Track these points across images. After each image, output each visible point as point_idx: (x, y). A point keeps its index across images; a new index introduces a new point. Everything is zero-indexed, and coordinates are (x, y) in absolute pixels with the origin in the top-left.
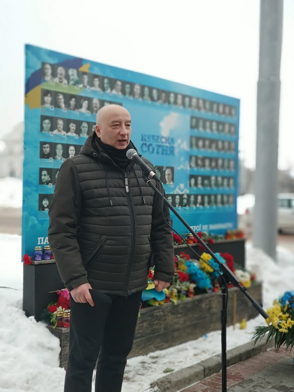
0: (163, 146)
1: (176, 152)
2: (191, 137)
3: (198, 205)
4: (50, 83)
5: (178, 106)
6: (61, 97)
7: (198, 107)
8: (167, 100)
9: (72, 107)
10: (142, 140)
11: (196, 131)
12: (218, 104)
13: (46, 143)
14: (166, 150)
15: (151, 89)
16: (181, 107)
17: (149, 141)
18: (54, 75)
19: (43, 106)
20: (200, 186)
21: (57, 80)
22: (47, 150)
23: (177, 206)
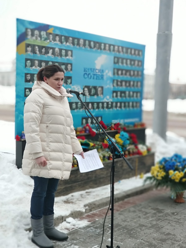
0: (97, 75)
1: (105, 77)
2: (114, 69)
3: (118, 108)
4: (30, 40)
5: (106, 51)
6: (37, 47)
7: (119, 51)
8: (100, 48)
9: (43, 53)
10: (84, 71)
11: (117, 65)
12: (131, 49)
13: (28, 74)
14: (99, 77)
15: (90, 42)
16: (108, 52)
17: (88, 72)
18: (33, 35)
19: (27, 53)
20: (119, 97)
21: (34, 38)
22: (29, 77)
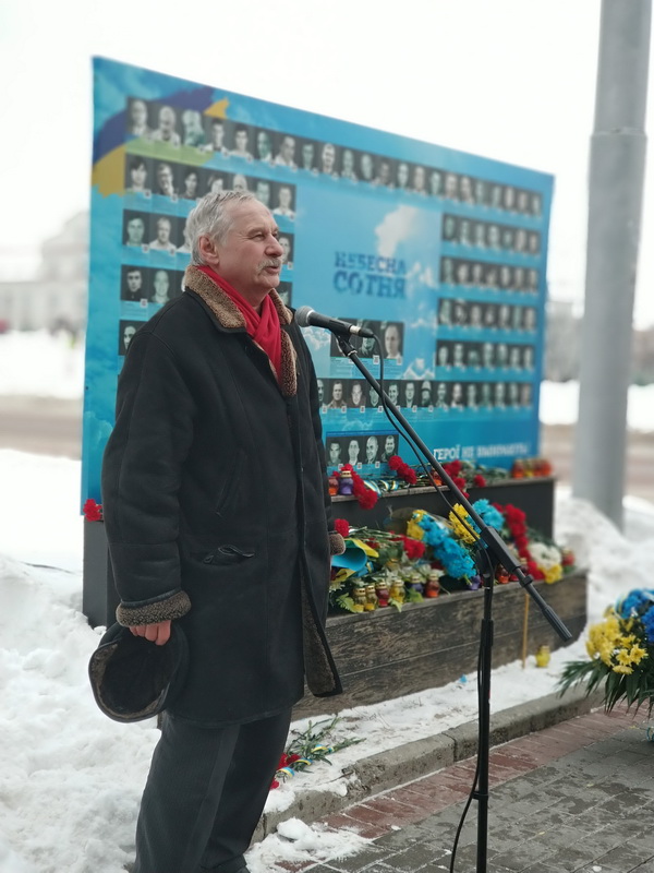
0: (381, 278)
1: (410, 290)
2: (443, 259)
3: (454, 405)
4: (144, 141)
5: (415, 192)
6: (167, 170)
7: (460, 195)
8: (393, 179)
9: (189, 192)
10: (337, 264)
11: (454, 244)
12: (504, 188)
13: (133, 269)
14: (388, 288)
15: (358, 155)
16: (423, 194)
17: (351, 267)
18: (152, 123)
19: (129, 190)
20: (458, 364)
21: (158, 135)
22: (136, 282)
23: (409, 405)
